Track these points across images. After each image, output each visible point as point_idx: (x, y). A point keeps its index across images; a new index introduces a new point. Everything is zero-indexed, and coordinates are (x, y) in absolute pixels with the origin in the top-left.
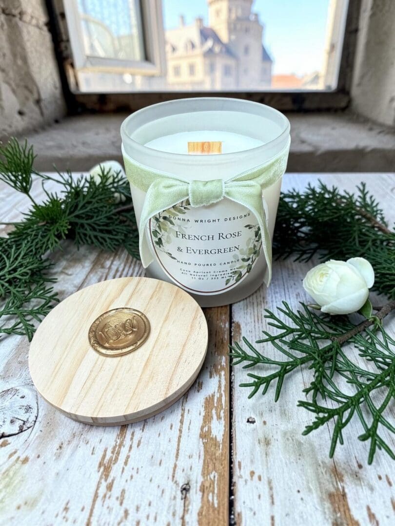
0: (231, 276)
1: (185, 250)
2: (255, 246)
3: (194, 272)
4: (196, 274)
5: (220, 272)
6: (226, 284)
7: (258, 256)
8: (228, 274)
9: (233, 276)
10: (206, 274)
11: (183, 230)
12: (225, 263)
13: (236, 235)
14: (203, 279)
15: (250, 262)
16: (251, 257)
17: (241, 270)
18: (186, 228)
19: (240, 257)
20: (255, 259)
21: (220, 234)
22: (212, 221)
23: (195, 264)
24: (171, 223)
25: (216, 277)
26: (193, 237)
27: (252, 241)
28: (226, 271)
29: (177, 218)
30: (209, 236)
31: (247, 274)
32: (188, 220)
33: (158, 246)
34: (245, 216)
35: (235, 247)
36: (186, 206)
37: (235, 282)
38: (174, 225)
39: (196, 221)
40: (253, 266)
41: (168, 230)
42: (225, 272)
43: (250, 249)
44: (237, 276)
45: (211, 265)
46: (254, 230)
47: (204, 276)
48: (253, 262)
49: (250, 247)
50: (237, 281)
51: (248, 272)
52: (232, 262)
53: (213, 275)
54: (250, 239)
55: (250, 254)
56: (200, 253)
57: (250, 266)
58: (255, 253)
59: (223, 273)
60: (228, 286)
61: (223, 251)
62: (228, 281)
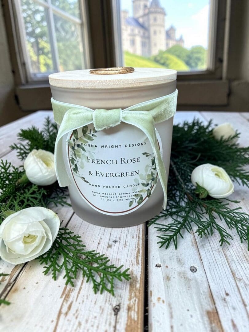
0: (134, 199)
1: (94, 174)
2: (152, 174)
3: (103, 193)
4: (104, 195)
5: (124, 194)
6: (130, 206)
7: (156, 183)
8: (131, 196)
9: (135, 198)
10: (112, 196)
11: (92, 155)
12: (127, 186)
13: (135, 161)
14: (110, 200)
15: (149, 187)
16: (150, 183)
17: (142, 193)
18: (94, 153)
19: (141, 181)
20: (154, 185)
21: (122, 159)
22: (115, 147)
23: (104, 187)
24: (84, 150)
25: (121, 199)
26: (100, 161)
27: (150, 168)
28: (129, 193)
29: (87, 144)
30: (113, 160)
31: (147, 198)
32: (96, 146)
33: (75, 172)
34: (142, 144)
35: (135, 172)
36: (93, 134)
37: (137, 204)
38: (85, 151)
39: (102, 147)
40: (152, 191)
41: (81, 156)
42: (128, 195)
43: (149, 175)
44: (139, 199)
45: (116, 187)
46: (150, 158)
47: (111, 197)
48: (152, 187)
49: (148, 173)
50: (139, 203)
51: (148, 196)
52: (134, 185)
53: (119, 197)
54: (147, 166)
55: (149, 180)
56: (106, 176)
57: (149, 192)
58: (153, 180)
59: (126, 195)
60: (132, 207)
61: (125, 175)
62: (131, 203)
